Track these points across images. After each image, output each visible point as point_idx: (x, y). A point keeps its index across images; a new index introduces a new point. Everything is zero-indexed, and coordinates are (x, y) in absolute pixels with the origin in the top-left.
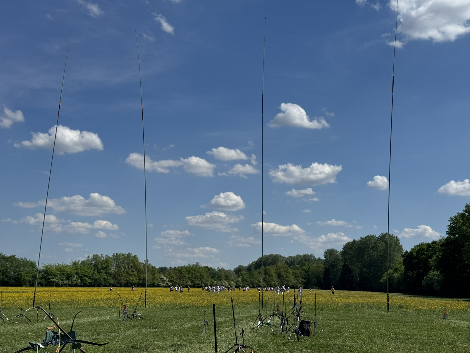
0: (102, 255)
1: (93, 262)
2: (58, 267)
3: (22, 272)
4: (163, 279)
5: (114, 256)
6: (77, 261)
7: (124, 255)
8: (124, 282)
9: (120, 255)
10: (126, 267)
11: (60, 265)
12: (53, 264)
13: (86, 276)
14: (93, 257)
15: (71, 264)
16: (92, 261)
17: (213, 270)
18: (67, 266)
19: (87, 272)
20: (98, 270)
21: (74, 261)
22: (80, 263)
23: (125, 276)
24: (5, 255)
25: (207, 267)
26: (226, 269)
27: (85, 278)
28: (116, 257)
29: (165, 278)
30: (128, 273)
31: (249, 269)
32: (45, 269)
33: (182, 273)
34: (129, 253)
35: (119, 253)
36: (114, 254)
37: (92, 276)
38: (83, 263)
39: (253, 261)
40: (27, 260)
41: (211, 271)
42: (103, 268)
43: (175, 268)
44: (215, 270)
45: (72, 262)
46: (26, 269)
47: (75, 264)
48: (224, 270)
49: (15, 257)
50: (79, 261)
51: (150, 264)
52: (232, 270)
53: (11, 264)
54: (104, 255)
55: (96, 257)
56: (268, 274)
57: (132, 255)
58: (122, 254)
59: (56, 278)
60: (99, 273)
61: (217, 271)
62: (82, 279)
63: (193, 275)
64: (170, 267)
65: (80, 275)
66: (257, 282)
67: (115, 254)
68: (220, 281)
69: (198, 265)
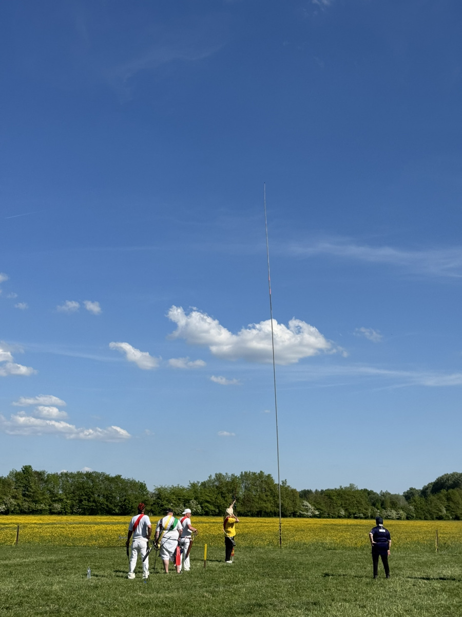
0: (226, 474)
1: (216, 483)
2: (173, 490)
3: (129, 497)
4: (307, 506)
5: (242, 475)
6: (196, 482)
8: (257, 510)
9: (249, 473)
10: (259, 490)
11: (175, 487)
12: (166, 487)
13: (208, 502)
14: (216, 476)
15: (188, 486)
17: (375, 494)
18: (184, 489)
19: (209, 496)
20: (222, 493)
21: (192, 482)
22: (200, 484)
23: (258, 503)
24: (109, 475)
25: (365, 490)
27: (206, 504)
28: (245, 476)
30: (260, 498)
31: (424, 492)
32: (157, 492)
33: (332, 499)
34: (261, 472)
37: (215, 502)
38: (204, 484)
39: (430, 482)
40: (135, 481)
41: (372, 496)
42: (229, 491)
43: (322, 491)
46: (134, 493)
47: (193, 485)
48: (389, 494)
49: (121, 477)
51: (289, 486)
52: (401, 494)
53: (116, 486)
54: (230, 474)
55: (219, 477)
57: (265, 474)
58: (253, 473)
59: (172, 504)
60: (224, 497)
61: (380, 495)
62: (203, 505)
63: (347, 501)
64: (316, 490)
65: (201, 501)
67: (244, 473)
69: (353, 488)
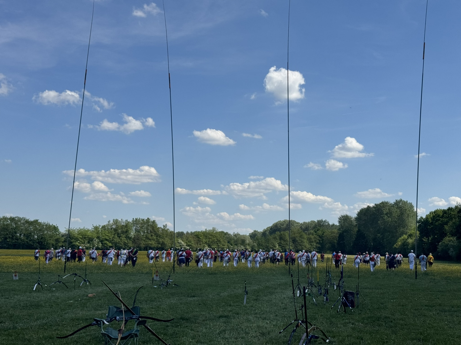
0: (122, 220)
1: (114, 227)
2: (80, 231)
3: (46, 236)
4: (181, 243)
5: (133, 221)
6: (98, 225)
7: (143, 220)
8: (144, 246)
9: (139, 220)
10: (145, 231)
11: (82, 229)
12: (75, 229)
13: (107, 240)
14: (114, 222)
15: (92, 228)
16: (112, 226)
17: (229, 235)
18: (88, 230)
19: (107, 236)
20: (118, 234)
21: (95, 225)
22: (101, 227)
23: (144, 241)
24: (28, 219)
25: (223, 232)
26: (241, 234)
27: (106, 242)
28: (136, 222)
29: (183, 242)
30: (147, 238)
31: (264, 234)
32: (67, 233)
33: (199, 238)
34: (148, 218)
35: (138, 218)
36: (133, 219)
37: (112, 240)
38: (104, 227)
39: (268, 227)
40: (49, 224)
41: (227, 236)
42: (123, 232)
43: (191, 232)
44: (231, 235)
45: (94, 226)
46: (49, 233)
47: (96, 228)
48: (239, 235)
49: (39, 221)
50: (100, 226)
51: (168, 229)
52: (248, 234)
53: (35, 228)
54: (124, 220)
55: (116, 222)
56: (283, 240)
57: (151, 220)
58: (142, 219)
59: (78, 242)
60: (119, 237)
61: (233, 236)
62: (103, 243)
63: (210, 240)
64: (187, 232)
65: (101, 239)
66: (272, 247)
67: (135, 219)
68: (237, 245)
69: (215, 230)
